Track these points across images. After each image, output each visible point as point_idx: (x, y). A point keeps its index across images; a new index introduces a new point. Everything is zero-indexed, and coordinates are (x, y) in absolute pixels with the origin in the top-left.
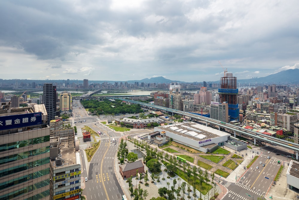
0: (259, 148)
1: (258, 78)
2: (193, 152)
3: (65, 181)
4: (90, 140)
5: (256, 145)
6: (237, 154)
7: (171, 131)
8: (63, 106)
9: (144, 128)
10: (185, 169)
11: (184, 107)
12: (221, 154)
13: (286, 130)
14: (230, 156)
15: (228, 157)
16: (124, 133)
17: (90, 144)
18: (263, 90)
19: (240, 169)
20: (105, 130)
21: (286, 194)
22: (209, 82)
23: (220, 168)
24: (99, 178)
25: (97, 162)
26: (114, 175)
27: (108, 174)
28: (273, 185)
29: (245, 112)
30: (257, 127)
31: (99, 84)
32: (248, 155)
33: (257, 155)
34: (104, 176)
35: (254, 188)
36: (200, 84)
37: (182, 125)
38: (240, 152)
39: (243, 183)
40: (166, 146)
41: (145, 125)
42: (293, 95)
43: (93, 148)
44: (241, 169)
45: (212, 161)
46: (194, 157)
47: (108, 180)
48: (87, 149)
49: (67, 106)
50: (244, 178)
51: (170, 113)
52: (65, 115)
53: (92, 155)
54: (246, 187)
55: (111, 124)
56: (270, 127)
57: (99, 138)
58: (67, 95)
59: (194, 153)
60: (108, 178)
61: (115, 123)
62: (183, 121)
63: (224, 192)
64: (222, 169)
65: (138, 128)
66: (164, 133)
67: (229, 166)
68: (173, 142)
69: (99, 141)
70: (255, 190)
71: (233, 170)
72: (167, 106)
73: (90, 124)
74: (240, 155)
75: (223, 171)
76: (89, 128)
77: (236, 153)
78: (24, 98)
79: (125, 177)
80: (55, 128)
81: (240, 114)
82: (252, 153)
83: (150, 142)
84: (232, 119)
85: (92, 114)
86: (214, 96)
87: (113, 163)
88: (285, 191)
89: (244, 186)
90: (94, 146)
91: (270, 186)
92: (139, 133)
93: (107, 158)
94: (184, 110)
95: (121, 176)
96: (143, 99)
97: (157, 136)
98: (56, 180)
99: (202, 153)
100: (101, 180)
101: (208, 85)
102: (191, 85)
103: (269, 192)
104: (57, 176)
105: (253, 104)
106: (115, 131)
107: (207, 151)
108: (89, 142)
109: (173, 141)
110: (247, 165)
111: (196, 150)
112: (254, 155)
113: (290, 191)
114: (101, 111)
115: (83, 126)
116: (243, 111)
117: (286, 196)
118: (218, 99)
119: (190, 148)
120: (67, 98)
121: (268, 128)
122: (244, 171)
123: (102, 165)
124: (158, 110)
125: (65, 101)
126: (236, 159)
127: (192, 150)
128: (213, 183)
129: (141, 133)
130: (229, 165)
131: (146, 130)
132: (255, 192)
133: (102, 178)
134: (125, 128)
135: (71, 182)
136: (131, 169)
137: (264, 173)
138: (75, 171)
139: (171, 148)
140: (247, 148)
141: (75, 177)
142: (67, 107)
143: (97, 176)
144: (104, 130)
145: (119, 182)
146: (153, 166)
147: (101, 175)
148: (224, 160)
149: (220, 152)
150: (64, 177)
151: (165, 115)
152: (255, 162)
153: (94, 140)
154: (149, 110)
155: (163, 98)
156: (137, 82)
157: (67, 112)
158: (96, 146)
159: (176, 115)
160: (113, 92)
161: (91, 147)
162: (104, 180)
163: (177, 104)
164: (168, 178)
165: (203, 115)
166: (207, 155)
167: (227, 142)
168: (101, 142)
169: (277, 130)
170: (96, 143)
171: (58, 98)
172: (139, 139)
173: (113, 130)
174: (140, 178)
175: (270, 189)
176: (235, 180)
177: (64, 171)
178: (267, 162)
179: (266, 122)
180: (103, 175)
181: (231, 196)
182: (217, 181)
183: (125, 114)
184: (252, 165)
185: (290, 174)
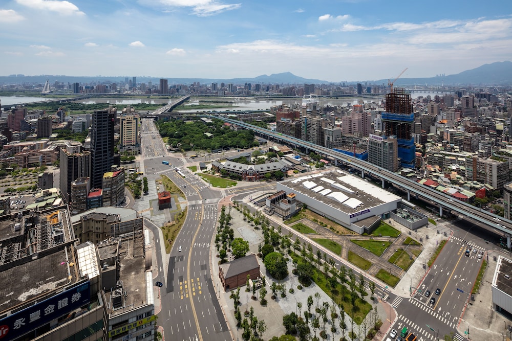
0: (447, 223)
1: (446, 75)
2: (340, 232)
3: (127, 335)
4: (170, 207)
5: (442, 217)
6: (412, 237)
7: (304, 190)
8: (126, 137)
9: (261, 179)
10: (327, 269)
11: (326, 139)
12: (385, 236)
13: (492, 188)
14: (401, 239)
15: (398, 243)
16: (226, 191)
17: (170, 216)
18: (455, 101)
19: (416, 269)
20: (195, 184)
21: (490, 322)
22: (366, 83)
23: (385, 266)
24: (184, 289)
25: (182, 255)
26: (210, 281)
27: (200, 281)
28: (470, 302)
29: (424, 148)
30: (445, 182)
31: (185, 87)
32: (429, 237)
33: (445, 238)
34: (193, 285)
35: (440, 309)
36: (351, 87)
37: (322, 177)
38: (416, 232)
39: (421, 299)
40: (297, 219)
41: (261, 174)
42: (502, 113)
43: (174, 223)
44: (419, 268)
45: (372, 252)
46: (343, 244)
47: (200, 292)
48: (165, 226)
49: (133, 137)
50: (423, 288)
51: (302, 149)
52: (130, 151)
53: (173, 237)
54: (426, 307)
55: (205, 170)
56: (466, 183)
57: (185, 201)
58: (133, 119)
59: (342, 234)
60: (200, 287)
61: (212, 169)
62: (325, 166)
63: (391, 317)
64: (388, 269)
65: (250, 180)
66: (293, 196)
67: (399, 262)
68: (307, 210)
69: (184, 208)
70: (440, 314)
71: (406, 270)
72: (298, 135)
73: (170, 171)
74: (416, 238)
75: (388, 274)
76: (169, 180)
77: (410, 233)
78: (61, 117)
79: (227, 287)
80: (111, 187)
81: (416, 153)
82: (436, 233)
83: (270, 212)
84: (403, 164)
85: (174, 149)
86: (375, 119)
87: (207, 257)
88: (490, 316)
89: (424, 306)
90: (177, 219)
91: (465, 305)
92: (251, 190)
93: (198, 245)
94: (325, 145)
95: (222, 285)
96: (258, 119)
97: (282, 201)
98: (113, 337)
99: (356, 234)
100: (188, 293)
101: (365, 88)
102: (336, 90)
103: (463, 317)
104: (114, 329)
105: (439, 133)
106: (211, 187)
107: (363, 232)
108: (168, 209)
109: (306, 208)
110: (428, 261)
111: (346, 228)
112: (440, 237)
113: (497, 317)
114: (189, 144)
115: (159, 176)
116: (422, 146)
117: (491, 325)
118: (381, 124)
119: (336, 223)
120: (133, 124)
121: (461, 185)
122: (422, 273)
123: (189, 260)
124: (283, 143)
125: (129, 129)
126: (411, 247)
127: (339, 228)
128: (373, 299)
129: (254, 189)
130: (399, 260)
131: (263, 185)
132: (441, 319)
133: (190, 290)
134: (228, 180)
135: (137, 335)
136: (237, 274)
137: (456, 276)
138: (144, 316)
139: (304, 223)
140: (429, 223)
141: (144, 327)
142: (133, 139)
143: (181, 283)
144: (193, 185)
145: (218, 297)
146: (274, 266)
147: (188, 282)
148: (391, 250)
149: (385, 232)
150: (127, 330)
151: (294, 152)
152: (441, 253)
153: (177, 206)
154: (268, 142)
155: (291, 122)
156: (248, 83)
157: (132, 147)
158: (180, 220)
159: (312, 153)
160: (209, 102)
161: (171, 221)
162: (192, 292)
163: (314, 133)
164: (300, 288)
165: (357, 156)
166: (364, 238)
167: (395, 211)
168: (188, 210)
169: (477, 189)
170: (180, 214)
171: (117, 117)
172: (251, 205)
173: (208, 184)
174: (253, 288)
175: (466, 312)
176: (409, 293)
177: (127, 318)
178: (461, 254)
179: (458, 171)
180: (191, 283)
181: (402, 326)
182: (380, 295)
183: (228, 149)
184: (436, 260)
185: (498, 287)
